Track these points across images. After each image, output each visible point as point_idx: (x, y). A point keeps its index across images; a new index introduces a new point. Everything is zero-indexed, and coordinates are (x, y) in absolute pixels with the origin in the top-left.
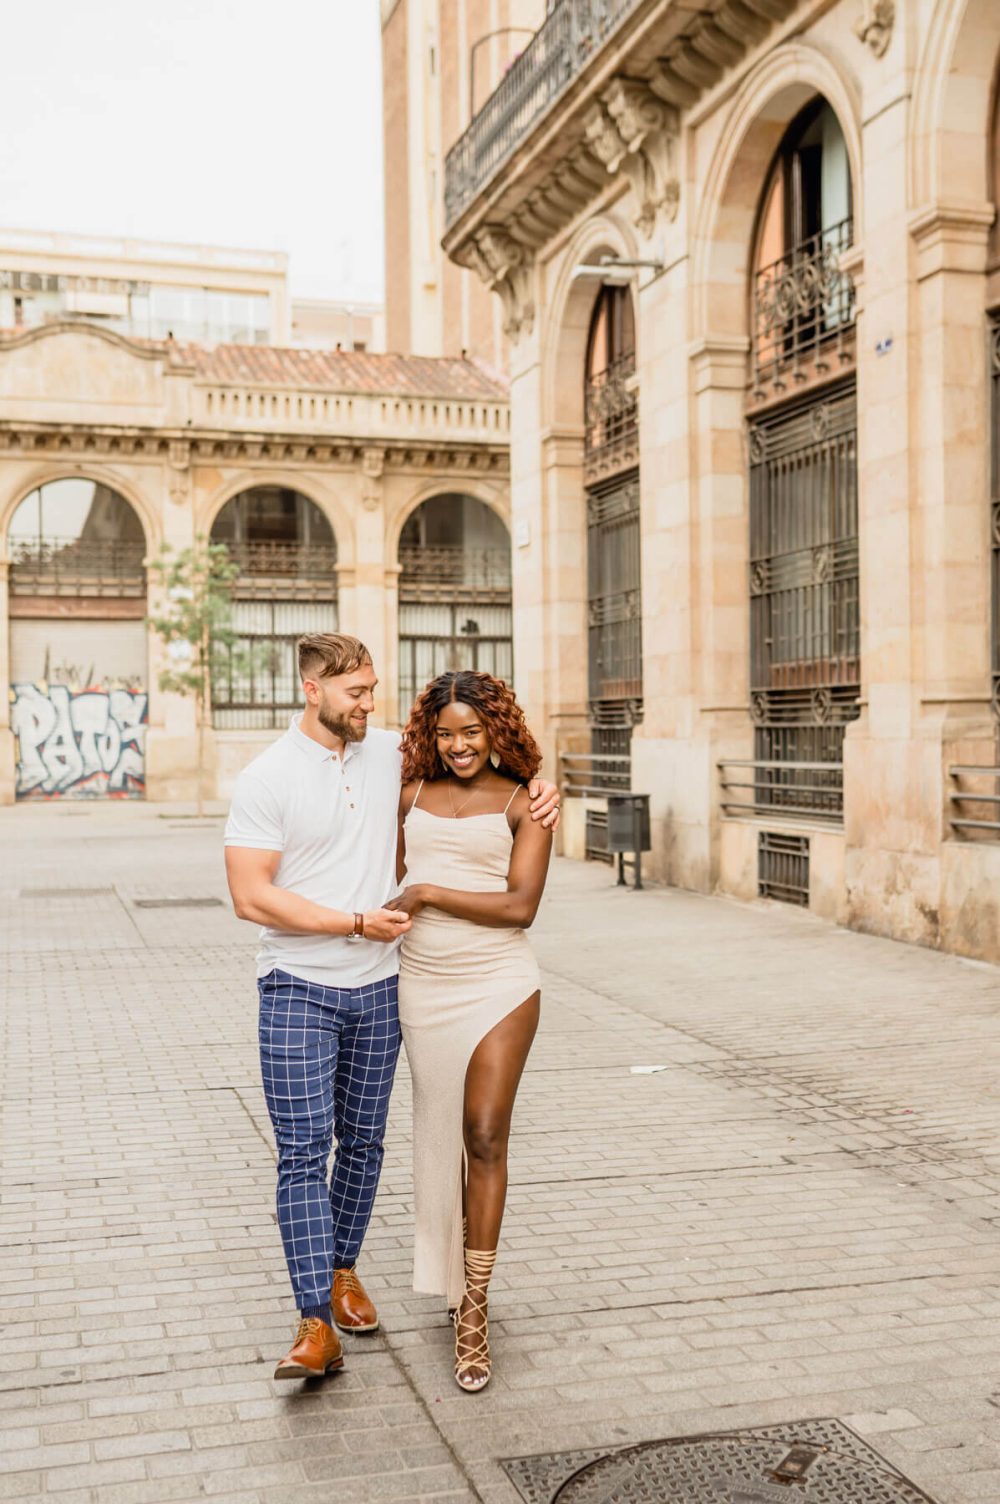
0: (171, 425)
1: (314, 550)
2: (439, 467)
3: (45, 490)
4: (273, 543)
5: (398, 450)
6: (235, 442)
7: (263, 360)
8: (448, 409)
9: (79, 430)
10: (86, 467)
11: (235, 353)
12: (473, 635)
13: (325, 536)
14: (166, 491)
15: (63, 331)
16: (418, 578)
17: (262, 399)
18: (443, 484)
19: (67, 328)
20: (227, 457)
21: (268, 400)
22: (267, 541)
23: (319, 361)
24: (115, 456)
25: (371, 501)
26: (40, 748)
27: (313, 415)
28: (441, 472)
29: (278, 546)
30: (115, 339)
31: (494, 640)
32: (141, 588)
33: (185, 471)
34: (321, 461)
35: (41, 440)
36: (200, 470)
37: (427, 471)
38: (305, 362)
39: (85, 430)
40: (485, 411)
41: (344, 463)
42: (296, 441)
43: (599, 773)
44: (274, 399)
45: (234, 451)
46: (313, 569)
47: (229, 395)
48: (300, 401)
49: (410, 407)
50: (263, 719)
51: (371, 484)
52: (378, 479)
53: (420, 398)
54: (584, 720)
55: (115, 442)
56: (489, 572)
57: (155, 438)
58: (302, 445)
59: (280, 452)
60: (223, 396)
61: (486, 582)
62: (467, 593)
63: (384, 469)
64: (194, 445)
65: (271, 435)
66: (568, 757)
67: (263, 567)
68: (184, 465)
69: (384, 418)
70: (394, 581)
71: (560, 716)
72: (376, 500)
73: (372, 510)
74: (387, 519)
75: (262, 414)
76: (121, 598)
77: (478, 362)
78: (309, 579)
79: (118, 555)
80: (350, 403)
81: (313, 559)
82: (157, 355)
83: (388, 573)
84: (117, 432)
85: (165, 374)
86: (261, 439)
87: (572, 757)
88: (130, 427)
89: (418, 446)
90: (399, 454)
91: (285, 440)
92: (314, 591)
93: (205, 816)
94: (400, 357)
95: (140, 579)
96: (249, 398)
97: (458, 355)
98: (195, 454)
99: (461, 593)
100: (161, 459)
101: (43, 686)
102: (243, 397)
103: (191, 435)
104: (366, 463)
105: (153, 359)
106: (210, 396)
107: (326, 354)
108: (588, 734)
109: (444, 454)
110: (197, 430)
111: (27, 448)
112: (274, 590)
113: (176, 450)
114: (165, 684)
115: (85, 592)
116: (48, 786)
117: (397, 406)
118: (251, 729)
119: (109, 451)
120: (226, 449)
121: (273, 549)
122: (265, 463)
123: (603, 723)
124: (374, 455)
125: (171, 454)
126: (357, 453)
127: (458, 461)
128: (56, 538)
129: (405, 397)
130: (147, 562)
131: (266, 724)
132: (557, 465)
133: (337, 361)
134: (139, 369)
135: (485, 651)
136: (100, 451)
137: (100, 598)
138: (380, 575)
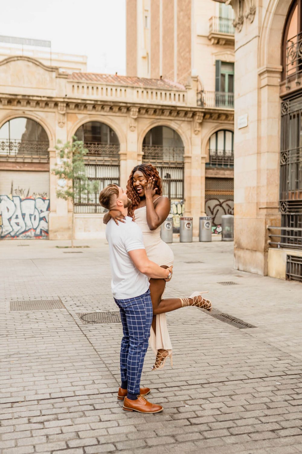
0: (58, 96)
1: (111, 146)
2: (158, 115)
3: (11, 121)
4: (96, 143)
5: (144, 108)
6: (83, 104)
7: (90, 77)
8: (161, 93)
9: (24, 97)
10: (27, 112)
11: (79, 75)
12: (168, 179)
13: (115, 141)
14: (57, 122)
15: (18, 60)
16: (149, 157)
17: (93, 88)
18: (159, 122)
19: (19, 58)
20: (80, 110)
21: (95, 88)
22: (94, 143)
23: (110, 78)
24: (38, 109)
25: (133, 128)
26: (10, 219)
27: (111, 95)
28: (158, 117)
29: (98, 144)
30: (38, 63)
31: (176, 181)
32: (47, 159)
33: (64, 115)
34: (115, 112)
35: (10, 102)
36: (70, 115)
37: (153, 117)
38: (105, 78)
39: (27, 97)
40: (175, 95)
41: (123, 113)
42: (106, 104)
43: (287, 236)
44: (97, 88)
45: (83, 107)
46: (111, 153)
47: (81, 86)
48: (107, 89)
49: (147, 92)
50: (92, 209)
51: (133, 121)
52: (136, 119)
53: (151, 89)
54: (277, 210)
55: (38, 103)
56: (175, 155)
57: (53, 101)
58: (108, 105)
59: (100, 108)
60: (78, 86)
61: (174, 159)
62: (167, 163)
63: (138, 115)
64: (68, 105)
65: (97, 101)
66: (270, 228)
67: (93, 152)
68: (63, 112)
69: (138, 96)
70: (141, 158)
71: (267, 208)
72: (135, 127)
73: (133, 131)
74: (138, 135)
75: (93, 94)
76: (39, 163)
77: (166, 80)
78: (109, 157)
79: (39, 147)
80: (125, 90)
81: (112, 150)
82: (54, 70)
83: (139, 155)
84: (39, 99)
85: (56, 77)
86: (93, 102)
87: (273, 228)
88: (44, 97)
89: (151, 106)
90: (144, 109)
91: (102, 103)
92: (111, 162)
93: (74, 247)
94: (138, 78)
95: (47, 156)
96: (88, 87)
97: (159, 78)
98: (68, 108)
99: (164, 163)
100: (55, 110)
101: (10, 196)
102: (85, 87)
103: (66, 100)
104: (131, 113)
105: (52, 71)
106: (73, 86)
107: (112, 76)
108: (280, 217)
109: (160, 110)
110: (69, 98)
111: (4, 105)
112: (96, 161)
113: (61, 106)
114: (59, 195)
115: (26, 161)
116: (12, 234)
117: (143, 92)
118: (88, 213)
119: (35, 107)
120: (79, 107)
121: (96, 146)
122: (94, 112)
123: (289, 212)
124: (134, 110)
125: (59, 108)
126: (128, 109)
127: (165, 113)
128: (15, 140)
129: (146, 89)
130: (49, 149)
131: (93, 212)
132: (268, 85)
133: (117, 79)
134: (47, 75)
135: (173, 185)
136: (32, 107)
137: (32, 163)
138: (135, 155)
